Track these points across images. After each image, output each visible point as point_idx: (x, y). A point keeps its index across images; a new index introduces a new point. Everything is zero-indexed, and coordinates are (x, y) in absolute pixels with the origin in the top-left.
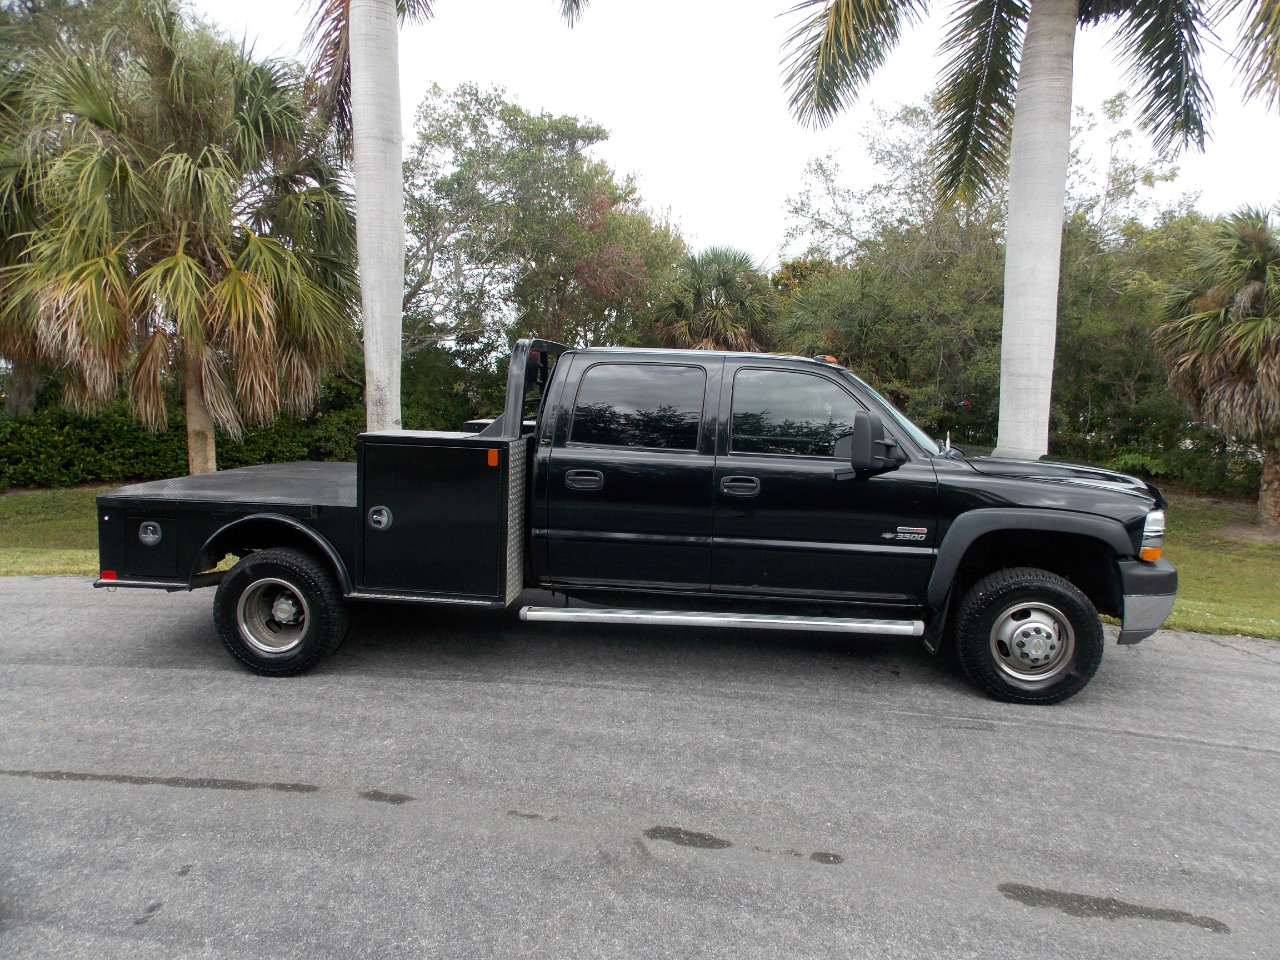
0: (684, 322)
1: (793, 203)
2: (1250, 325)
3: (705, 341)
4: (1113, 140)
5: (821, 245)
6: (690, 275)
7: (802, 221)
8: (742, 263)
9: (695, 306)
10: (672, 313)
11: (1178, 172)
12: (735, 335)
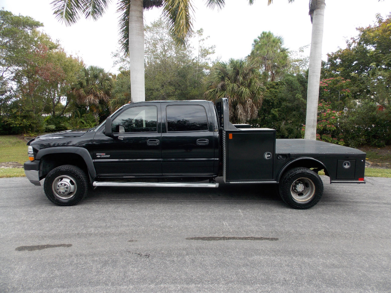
0: (82, 89)
1: (114, 54)
2: (222, 93)
3: (90, 95)
4: (200, 41)
5: (124, 66)
6: (84, 74)
7: (117, 59)
8: (101, 71)
9: (87, 84)
10: (79, 86)
11: (215, 51)
12: (100, 93)
